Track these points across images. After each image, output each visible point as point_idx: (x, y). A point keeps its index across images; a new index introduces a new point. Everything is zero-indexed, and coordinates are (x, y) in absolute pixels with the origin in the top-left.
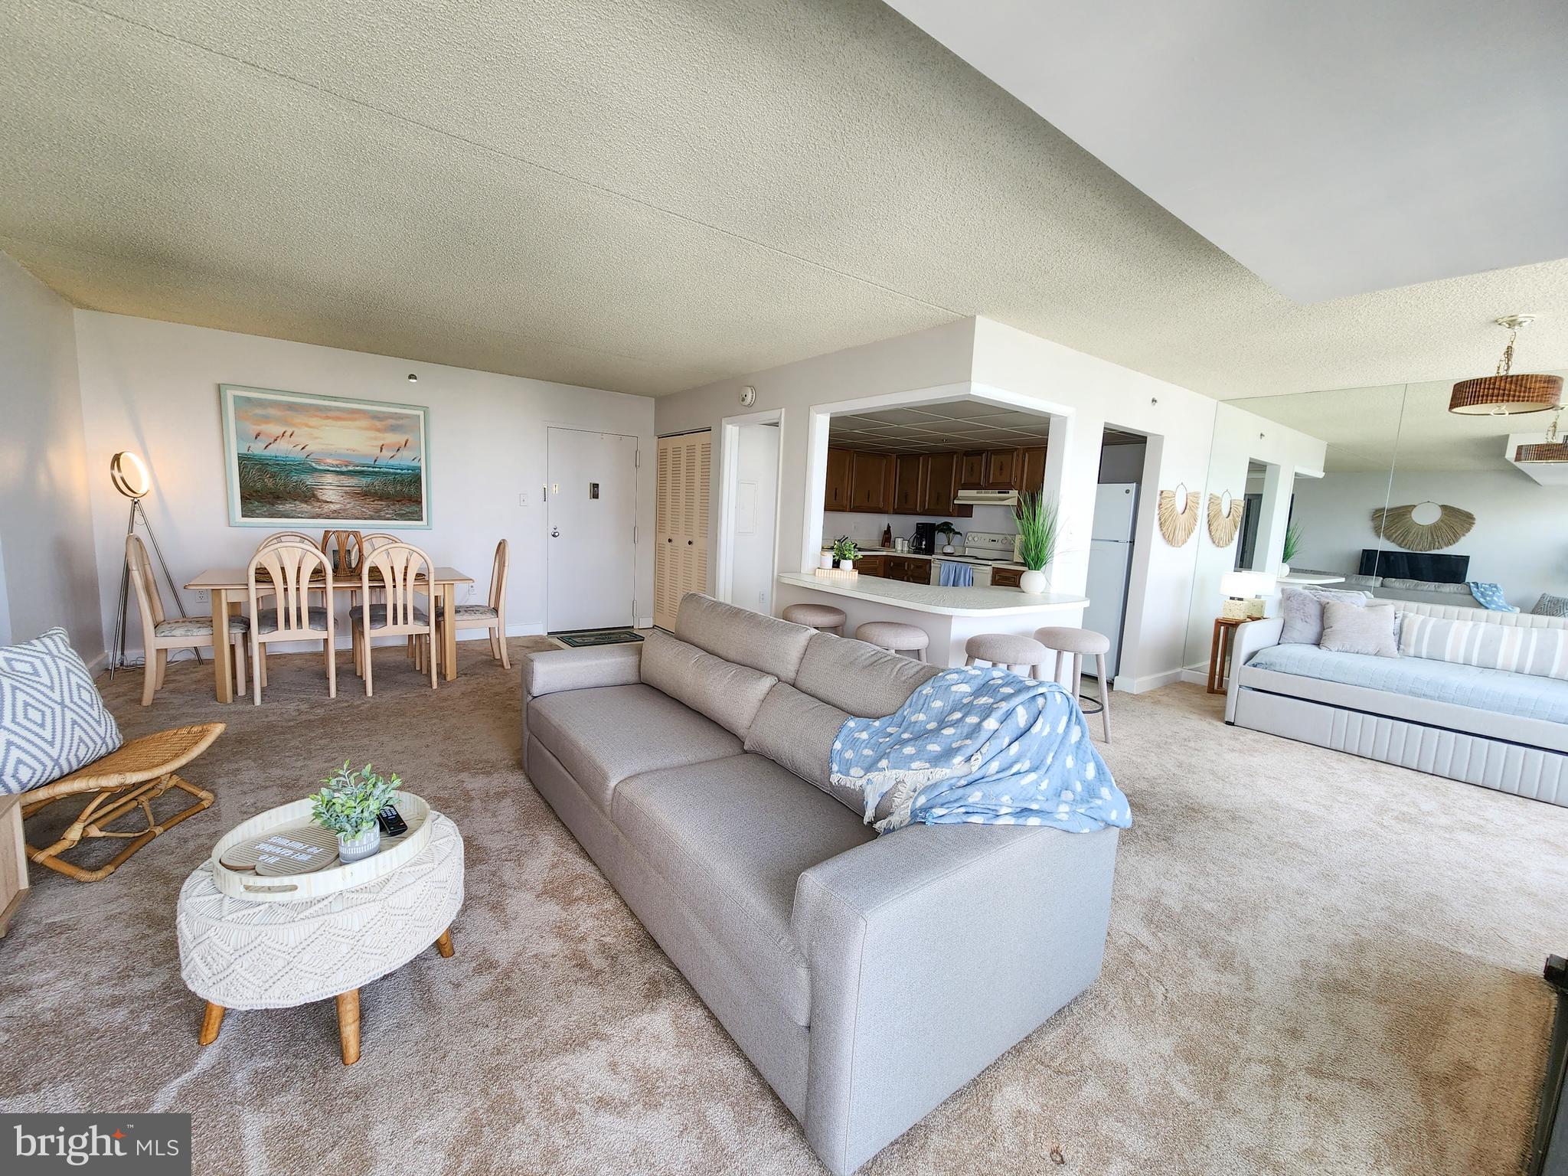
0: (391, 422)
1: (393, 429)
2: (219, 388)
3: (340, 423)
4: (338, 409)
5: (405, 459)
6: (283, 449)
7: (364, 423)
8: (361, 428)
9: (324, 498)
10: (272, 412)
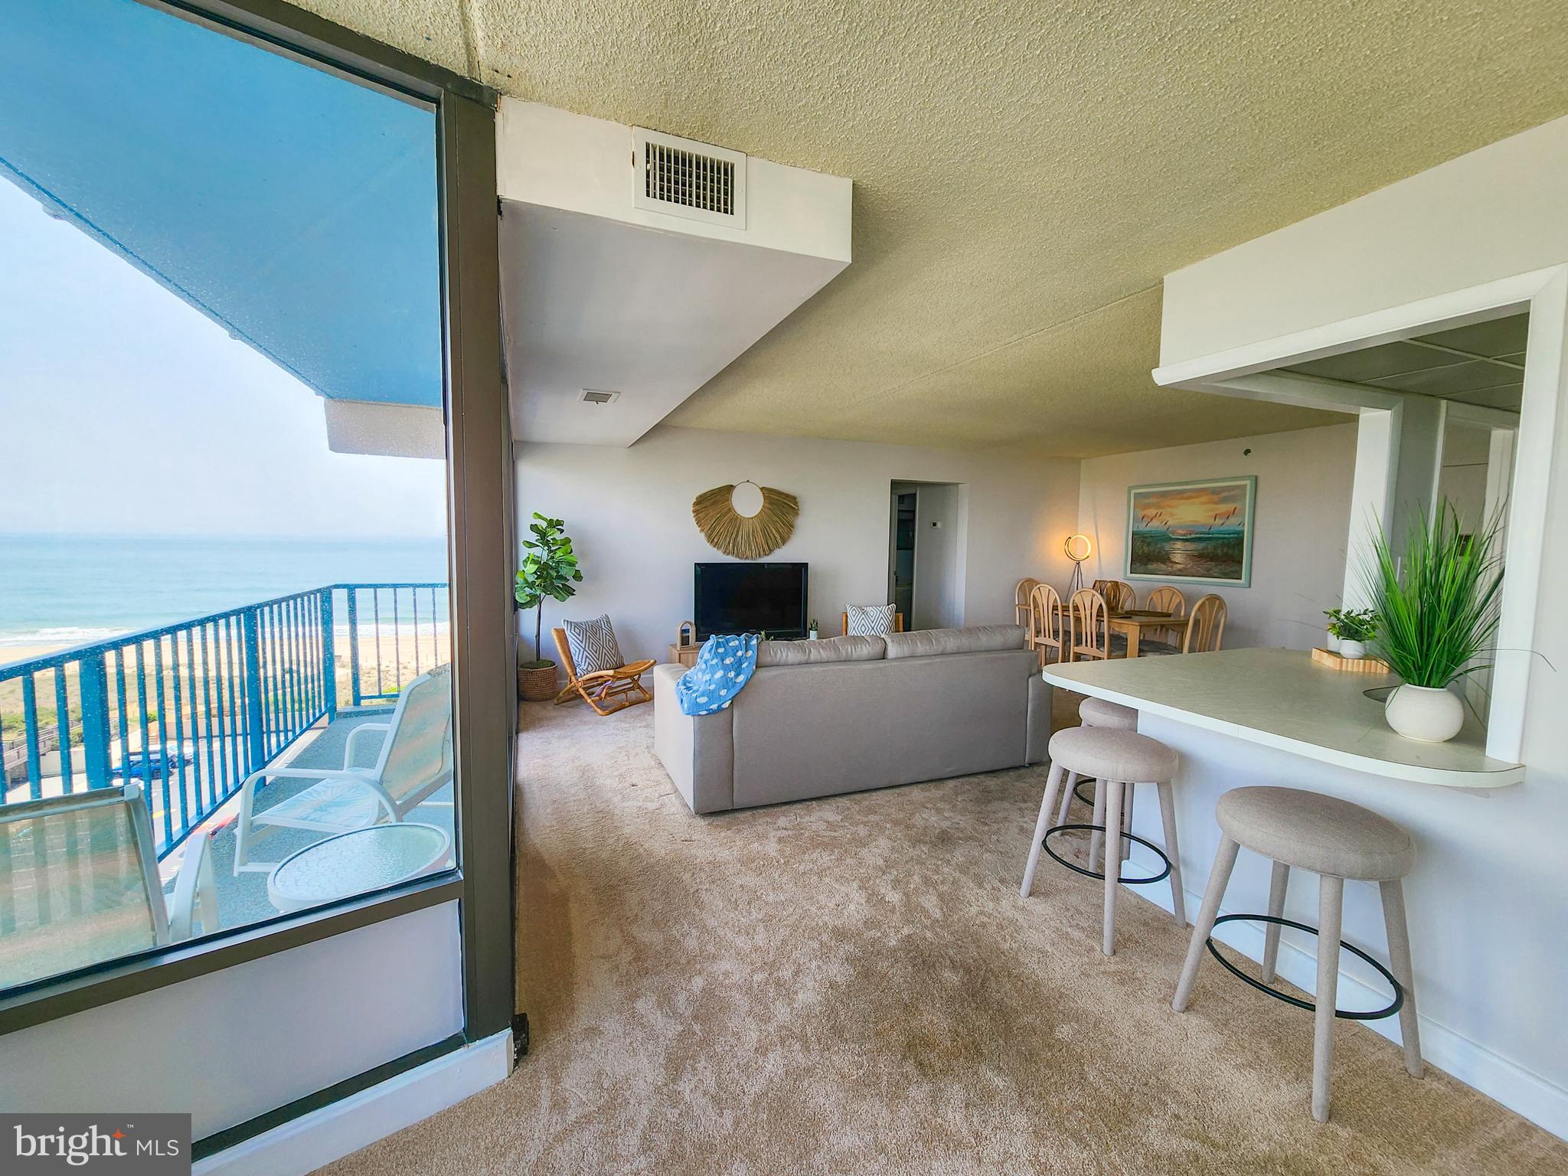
0: (1223, 494)
1: (1224, 500)
2: (1129, 488)
3: (1189, 501)
4: (1191, 490)
5: (1232, 524)
6: (1155, 525)
7: (1204, 499)
8: (1202, 503)
9: (1174, 560)
10: (1152, 500)
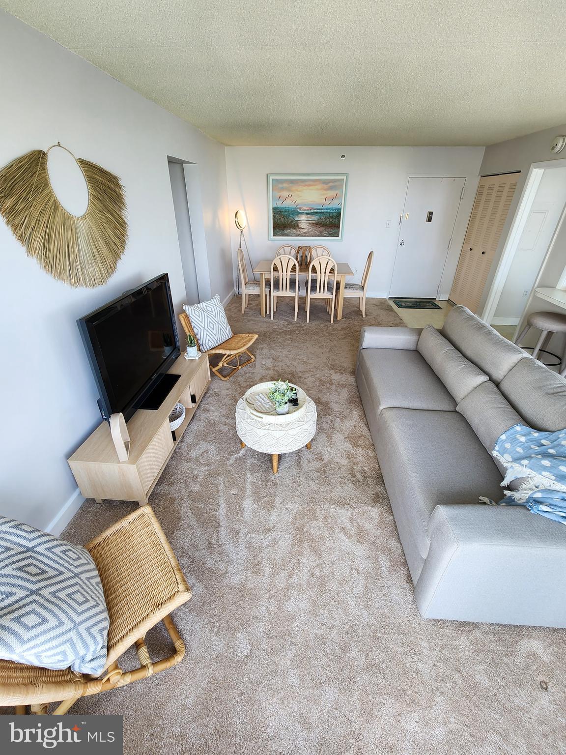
0: (331, 184)
1: (331, 188)
2: (267, 175)
3: (310, 188)
4: (310, 180)
5: (334, 205)
6: (288, 204)
7: (319, 186)
8: (318, 189)
9: (301, 227)
10: (285, 185)
